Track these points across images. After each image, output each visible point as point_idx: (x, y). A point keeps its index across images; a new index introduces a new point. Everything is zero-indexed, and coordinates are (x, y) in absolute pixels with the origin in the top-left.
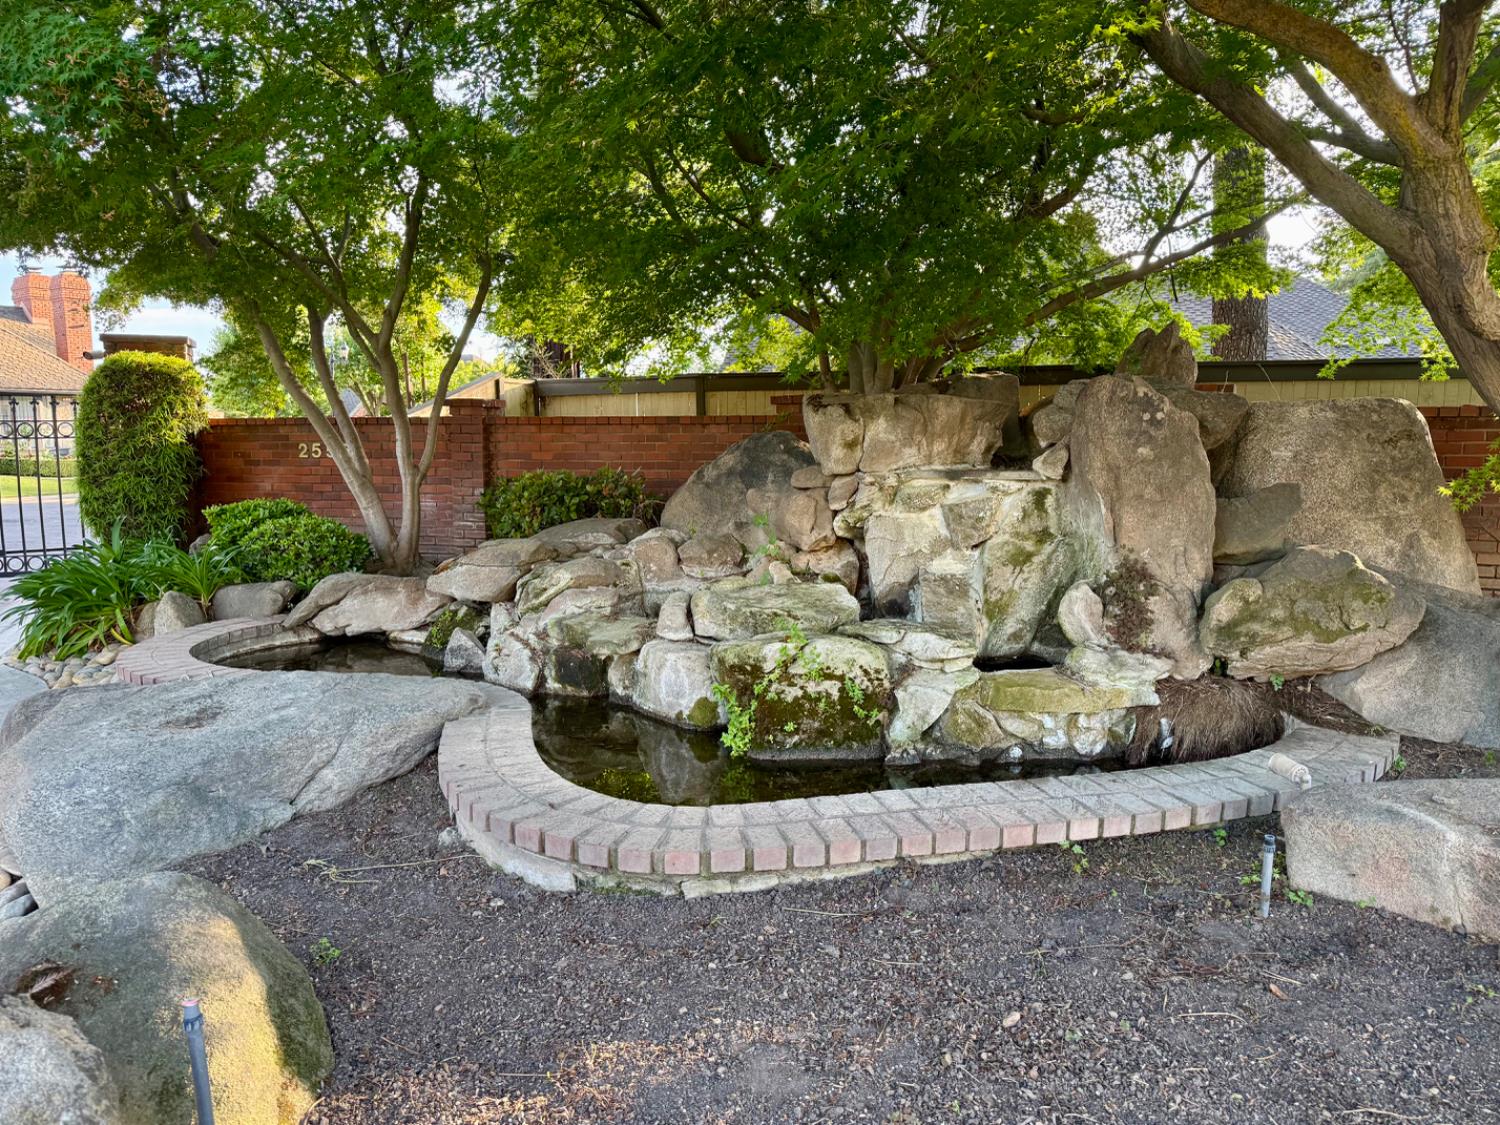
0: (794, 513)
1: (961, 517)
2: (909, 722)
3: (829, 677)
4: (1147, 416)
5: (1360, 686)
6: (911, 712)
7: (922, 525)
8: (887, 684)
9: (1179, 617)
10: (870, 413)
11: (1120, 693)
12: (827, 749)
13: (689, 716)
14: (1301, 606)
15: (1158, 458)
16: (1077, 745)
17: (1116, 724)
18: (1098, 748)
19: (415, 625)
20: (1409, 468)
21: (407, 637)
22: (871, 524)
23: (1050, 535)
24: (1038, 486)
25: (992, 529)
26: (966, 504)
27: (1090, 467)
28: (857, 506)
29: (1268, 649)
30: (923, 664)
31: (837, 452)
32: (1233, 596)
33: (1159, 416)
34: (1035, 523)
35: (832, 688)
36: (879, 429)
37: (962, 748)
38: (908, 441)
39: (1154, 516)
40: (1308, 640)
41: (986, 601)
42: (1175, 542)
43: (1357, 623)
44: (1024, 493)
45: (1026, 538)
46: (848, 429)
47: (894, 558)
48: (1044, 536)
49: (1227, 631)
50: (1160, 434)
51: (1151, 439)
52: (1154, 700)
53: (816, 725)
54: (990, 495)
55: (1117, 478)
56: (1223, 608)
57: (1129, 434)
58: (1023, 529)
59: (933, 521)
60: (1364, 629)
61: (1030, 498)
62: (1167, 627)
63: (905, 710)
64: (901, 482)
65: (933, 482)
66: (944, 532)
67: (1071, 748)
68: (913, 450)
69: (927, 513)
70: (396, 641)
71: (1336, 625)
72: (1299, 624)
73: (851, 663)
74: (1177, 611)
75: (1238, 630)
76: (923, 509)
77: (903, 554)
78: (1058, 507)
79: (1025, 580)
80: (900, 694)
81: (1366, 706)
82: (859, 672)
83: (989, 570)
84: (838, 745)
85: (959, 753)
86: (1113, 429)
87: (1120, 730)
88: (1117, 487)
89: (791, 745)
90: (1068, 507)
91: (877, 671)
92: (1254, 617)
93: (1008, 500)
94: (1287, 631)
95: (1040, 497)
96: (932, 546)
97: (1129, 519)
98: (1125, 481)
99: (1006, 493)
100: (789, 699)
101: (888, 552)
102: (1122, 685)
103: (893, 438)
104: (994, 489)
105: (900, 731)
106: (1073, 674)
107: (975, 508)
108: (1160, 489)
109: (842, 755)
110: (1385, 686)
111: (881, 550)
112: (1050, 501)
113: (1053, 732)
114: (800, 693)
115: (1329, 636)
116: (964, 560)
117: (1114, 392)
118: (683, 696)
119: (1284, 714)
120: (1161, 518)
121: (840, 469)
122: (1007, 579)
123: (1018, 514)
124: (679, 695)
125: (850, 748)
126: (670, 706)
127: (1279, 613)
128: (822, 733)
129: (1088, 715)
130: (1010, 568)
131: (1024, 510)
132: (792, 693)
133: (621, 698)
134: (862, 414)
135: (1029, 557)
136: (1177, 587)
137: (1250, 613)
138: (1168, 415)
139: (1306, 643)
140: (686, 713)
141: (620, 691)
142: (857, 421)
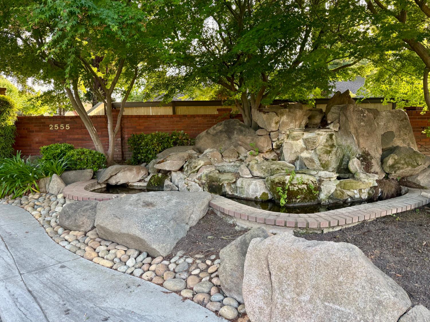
0: (261, 142)
1: (309, 142)
2: (325, 194)
3: (304, 184)
4: (362, 115)
5: (419, 178)
6: (326, 191)
7: (298, 144)
8: (318, 185)
9: (378, 164)
10: (282, 114)
11: (370, 183)
12: (306, 202)
13: (260, 198)
14: (407, 160)
15: (366, 125)
16: (362, 197)
17: (369, 191)
18: (366, 197)
19: (138, 180)
20: (406, 127)
21: (135, 184)
22: (284, 144)
23: (334, 146)
24: (330, 133)
25: (317, 145)
26: (310, 138)
27: (350, 128)
28: (280, 140)
29: (401, 171)
30: (324, 179)
31: (273, 125)
32: (392, 158)
33: (365, 115)
34: (330, 143)
35: (305, 186)
36: (284, 118)
37: (338, 199)
38: (291, 122)
39: (367, 140)
40: (410, 168)
41: (321, 164)
42: (373, 146)
43: (420, 163)
44: (326, 135)
45: (327, 147)
46: (276, 118)
47: (291, 153)
48: (332, 146)
49: (392, 167)
50: (365, 119)
51: (363, 121)
52: (376, 184)
53: (303, 196)
54: (317, 136)
55: (357, 130)
56: (390, 161)
57: (358, 119)
58: (327, 144)
59: (300, 143)
60: (421, 164)
61: (328, 136)
62: (376, 167)
63: (324, 191)
64: (290, 133)
65: (299, 133)
66: (304, 146)
67: (360, 198)
68: (292, 124)
69: (298, 141)
70: (131, 186)
71: (416, 164)
72: (408, 164)
73: (308, 180)
74: (377, 163)
75: (395, 166)
76: (298, 140)
77: (293, 152)
78: (336, 138)
79: (331, 157)
80: (322, 187)
81: (421, 183)
82: (311, 182)
83: (320, 155)
84: (308, 201)
85: (337, 201)
86: (354, 118)
87: (371, 192)
88: (357, 133)
89: (298, 202)
90: (339, 138)
91: (315, 182)
92: (397, 163)
93: (321, 137)
94: (406, 166)
95: (331, 136)
96: (301, 150)
97: (361, 141)
98: (359, 131)
99: (322, 135)
100: (296, 190)
101: (289, 152)
102: (370, 181)
103: (288, 121)
104: (319, 134)
105: (323, 196)
106: (358, 179)
107: (313, 139)
108: (368, 133)
109: (309, 203)
110: (424, 178)
111: (287, 152)
112: (334, 137)
113: (356, 194)
114: (298, 188)
115: (414, 167)
116: (310, 153)
117: (354, 109)
118: (257, 192)
119: (402, 187)
120: (369, 140)
121: (274, 130)
122: (326, 158)
123: (325, 140)
124: (256, 192)
125: (311, 201)
126: (253, 195)
127: (402, 162)
128: (305, 198)
129: (364, 189)
130: (326, 155)
131: (327, 140)
132: (296, 188)
133: (230, 195)
134: (280, 114)
135: (330, 152)
136: (376, 157)
137: (396, 162)
138: (367, 114)
139: (410, 169)
140: (259, 197)
141: (230, 193)
142: (279, 116)
